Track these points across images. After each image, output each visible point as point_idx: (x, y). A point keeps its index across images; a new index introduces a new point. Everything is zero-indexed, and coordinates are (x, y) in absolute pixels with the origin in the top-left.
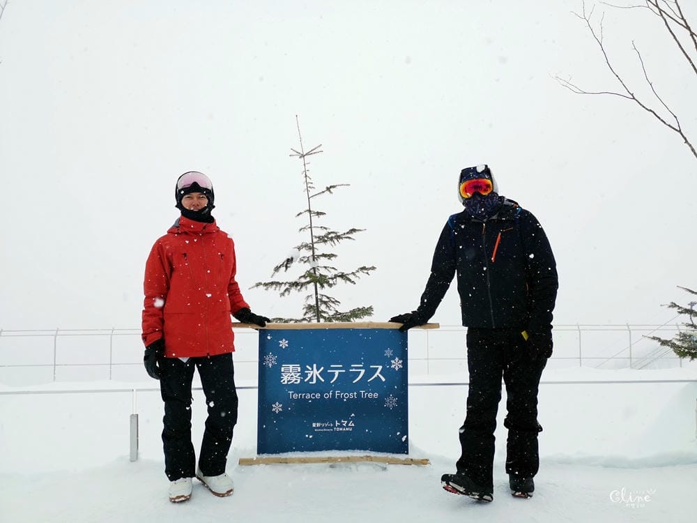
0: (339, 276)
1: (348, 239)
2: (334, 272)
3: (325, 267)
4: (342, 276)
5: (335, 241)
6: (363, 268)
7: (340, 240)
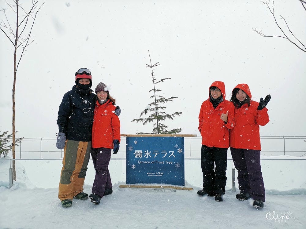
0: (167, 116)
1: (170, 101)
2: (164, 114)
3: (161, 112)
4: (168, 116)
5: (165, 101)
6: (177, 113)
7: (167, 101)
